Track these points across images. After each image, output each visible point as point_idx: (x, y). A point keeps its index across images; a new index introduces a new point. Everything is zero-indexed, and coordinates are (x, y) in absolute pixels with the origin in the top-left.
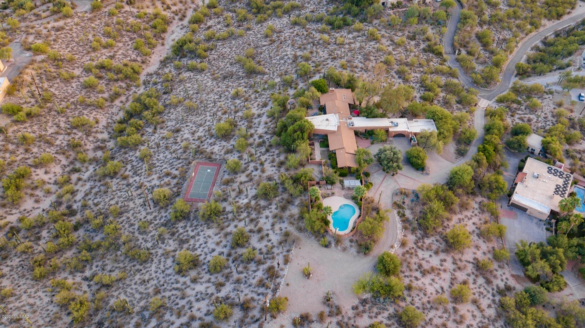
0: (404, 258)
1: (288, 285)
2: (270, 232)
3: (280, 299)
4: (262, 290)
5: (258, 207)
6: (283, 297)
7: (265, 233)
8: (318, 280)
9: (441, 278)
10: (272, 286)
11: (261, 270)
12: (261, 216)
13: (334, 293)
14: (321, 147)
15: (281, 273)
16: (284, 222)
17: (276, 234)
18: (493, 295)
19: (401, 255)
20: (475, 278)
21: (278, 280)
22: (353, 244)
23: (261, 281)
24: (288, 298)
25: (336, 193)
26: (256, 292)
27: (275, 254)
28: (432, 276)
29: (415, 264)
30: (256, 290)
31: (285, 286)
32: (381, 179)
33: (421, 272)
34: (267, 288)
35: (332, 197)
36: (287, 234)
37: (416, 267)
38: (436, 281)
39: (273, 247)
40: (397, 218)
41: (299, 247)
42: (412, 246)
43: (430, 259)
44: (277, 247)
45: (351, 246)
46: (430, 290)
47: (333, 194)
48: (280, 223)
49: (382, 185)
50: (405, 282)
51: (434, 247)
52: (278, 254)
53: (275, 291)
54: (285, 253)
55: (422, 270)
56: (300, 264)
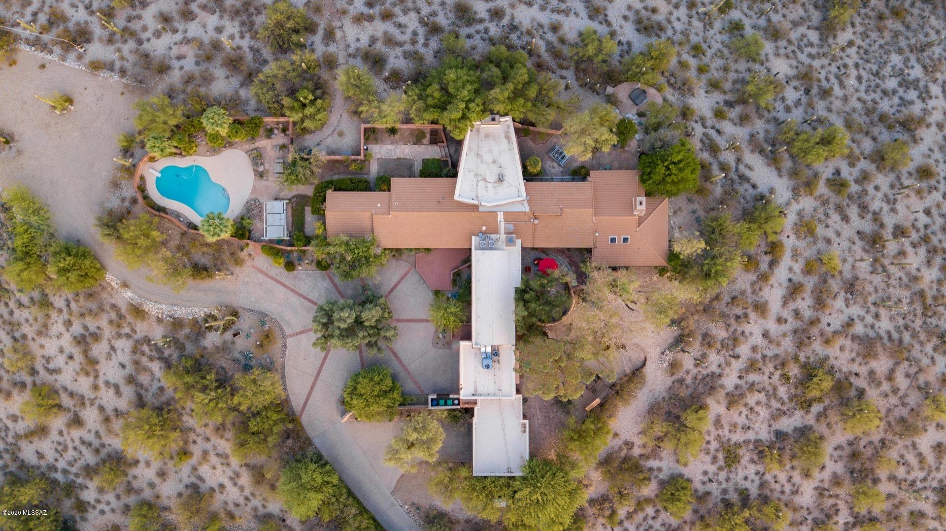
0: (107, 307)
1: (43, 66)
2: (178, 37)
3: (14, 50)
4: (42, 18)
5: (252, 10)
6: (19, 57)
7: (179, 25)
8: (48, 125)
9: (78, 374)
10: (46, 38)
11: (89, 19)
12: (226, 17)
13: (19, 152)
14: (425, 161)
15: (72, 56)
16: (197, 63)
17: (170, 48)
18: (65, 472)
19: (113, 302)
20: (93, 447)
21: (57, 50)
22: (127, 204)
23: (64, 19)
24: (14, 67)
25: (263, 183)
26: (41, 9)
27: (119, 45)
28: (79, 357)
29: (98, 328)
30: (46, 9)
31: (40, 62)
32: (314, 296)
33: (83, 336)
34: (45, 30)
35: (251, 174)
36: (163, 69)
37: (92, 328)
38: (71, 363)
39: (140, 42)
40: (200, 312)
41: (124, 90)
42: (138, 329)
43: (114, 363)
44: (138, 50)
45: (123, 200)
46: (51, 347)
47: (261, 175)
48: (197, 56)
49: (291, 294)
50: (57, 297)
51: (144, 379)
52: (119, 50)
53: (36, 43)
54: (118, 64)
55: (89, 339)
56: (86, 91)
